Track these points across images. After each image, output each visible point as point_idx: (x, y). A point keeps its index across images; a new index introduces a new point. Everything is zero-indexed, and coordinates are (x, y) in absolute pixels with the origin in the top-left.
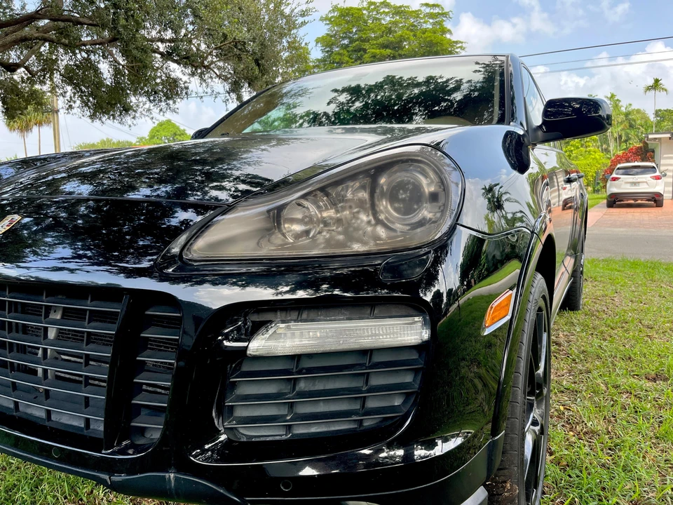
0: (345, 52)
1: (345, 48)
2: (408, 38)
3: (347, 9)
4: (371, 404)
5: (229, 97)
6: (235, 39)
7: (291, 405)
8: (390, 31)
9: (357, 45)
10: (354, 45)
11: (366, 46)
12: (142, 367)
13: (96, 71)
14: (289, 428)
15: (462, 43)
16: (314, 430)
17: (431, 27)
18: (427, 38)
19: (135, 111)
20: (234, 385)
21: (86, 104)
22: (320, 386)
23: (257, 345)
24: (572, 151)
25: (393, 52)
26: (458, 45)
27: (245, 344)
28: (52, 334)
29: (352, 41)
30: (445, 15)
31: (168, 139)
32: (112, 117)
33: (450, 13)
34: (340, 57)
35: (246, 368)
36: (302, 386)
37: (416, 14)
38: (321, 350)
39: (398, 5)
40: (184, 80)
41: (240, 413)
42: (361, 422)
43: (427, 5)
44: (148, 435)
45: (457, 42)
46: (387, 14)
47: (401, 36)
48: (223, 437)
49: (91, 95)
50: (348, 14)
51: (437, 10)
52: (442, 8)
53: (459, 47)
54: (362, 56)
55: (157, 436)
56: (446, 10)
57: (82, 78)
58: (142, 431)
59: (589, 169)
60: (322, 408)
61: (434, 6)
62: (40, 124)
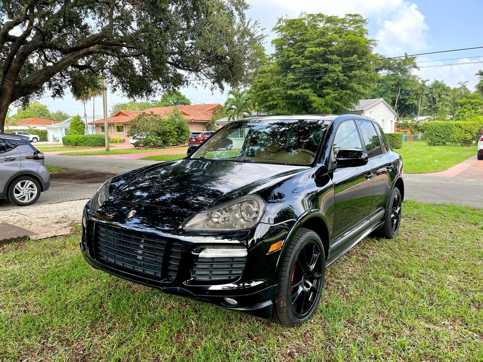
0: (292, 49)
1: (292, 46)
2: (336, 39)
3: (292, 20)
4: (233, 272)
5: (213, 86)
6: (216, 54)
7: (211, 271)
8: (323, 34)
9: (300, 45)
10: (298, 44)
11: (307, 45)
12: (171, 259)
13: (131, 66)
14: (210, 278)
15: (375, 41)
16: (217, 279)
17: (353, 30)
18: (349, 38)
19: (155, 92)
20: (196, 265)
21: (124, 89)
22: (219, 267)
23: (201, 255)
24: (465, 112)
25: (325, 49)
26: (372, 43)
27: (198, 254)
28: (142, 246)
29: (297, 42)
30: (363, 21)
31: (173, 102)
32: (140, 97)
33: (367, 20)
34: (288, 52)
35: (199, 260)
36: (214, 266)
37: (343, 21)
38: (218, 257)
39: (329, 16)
40: (185, 76)
41: (197, 273)
42: (230, 277)
43: (350, 15)
44: (172, 278)
45: (371, 41)
46: (321, 21)
47: (331, 38)
48: (192, 279)
49: (128, 82)
50: (293, 24)
51: (357, 18)
52: (361, 17)
53: (372, 44)
54: (303, 52)
55: (174, 278)
56: (364, 18)
57: (122, 71)
58: (170, 276)
59: (473, 128)
60: (220, 273)
61: (355, 15)
62: (95, 95)
